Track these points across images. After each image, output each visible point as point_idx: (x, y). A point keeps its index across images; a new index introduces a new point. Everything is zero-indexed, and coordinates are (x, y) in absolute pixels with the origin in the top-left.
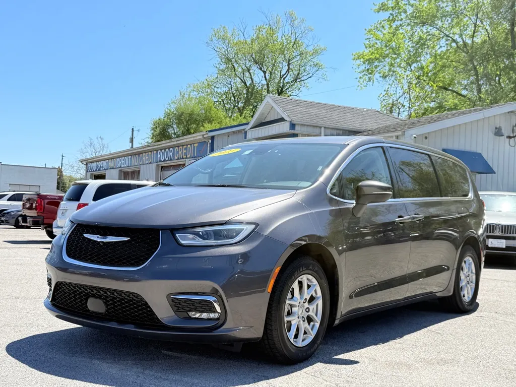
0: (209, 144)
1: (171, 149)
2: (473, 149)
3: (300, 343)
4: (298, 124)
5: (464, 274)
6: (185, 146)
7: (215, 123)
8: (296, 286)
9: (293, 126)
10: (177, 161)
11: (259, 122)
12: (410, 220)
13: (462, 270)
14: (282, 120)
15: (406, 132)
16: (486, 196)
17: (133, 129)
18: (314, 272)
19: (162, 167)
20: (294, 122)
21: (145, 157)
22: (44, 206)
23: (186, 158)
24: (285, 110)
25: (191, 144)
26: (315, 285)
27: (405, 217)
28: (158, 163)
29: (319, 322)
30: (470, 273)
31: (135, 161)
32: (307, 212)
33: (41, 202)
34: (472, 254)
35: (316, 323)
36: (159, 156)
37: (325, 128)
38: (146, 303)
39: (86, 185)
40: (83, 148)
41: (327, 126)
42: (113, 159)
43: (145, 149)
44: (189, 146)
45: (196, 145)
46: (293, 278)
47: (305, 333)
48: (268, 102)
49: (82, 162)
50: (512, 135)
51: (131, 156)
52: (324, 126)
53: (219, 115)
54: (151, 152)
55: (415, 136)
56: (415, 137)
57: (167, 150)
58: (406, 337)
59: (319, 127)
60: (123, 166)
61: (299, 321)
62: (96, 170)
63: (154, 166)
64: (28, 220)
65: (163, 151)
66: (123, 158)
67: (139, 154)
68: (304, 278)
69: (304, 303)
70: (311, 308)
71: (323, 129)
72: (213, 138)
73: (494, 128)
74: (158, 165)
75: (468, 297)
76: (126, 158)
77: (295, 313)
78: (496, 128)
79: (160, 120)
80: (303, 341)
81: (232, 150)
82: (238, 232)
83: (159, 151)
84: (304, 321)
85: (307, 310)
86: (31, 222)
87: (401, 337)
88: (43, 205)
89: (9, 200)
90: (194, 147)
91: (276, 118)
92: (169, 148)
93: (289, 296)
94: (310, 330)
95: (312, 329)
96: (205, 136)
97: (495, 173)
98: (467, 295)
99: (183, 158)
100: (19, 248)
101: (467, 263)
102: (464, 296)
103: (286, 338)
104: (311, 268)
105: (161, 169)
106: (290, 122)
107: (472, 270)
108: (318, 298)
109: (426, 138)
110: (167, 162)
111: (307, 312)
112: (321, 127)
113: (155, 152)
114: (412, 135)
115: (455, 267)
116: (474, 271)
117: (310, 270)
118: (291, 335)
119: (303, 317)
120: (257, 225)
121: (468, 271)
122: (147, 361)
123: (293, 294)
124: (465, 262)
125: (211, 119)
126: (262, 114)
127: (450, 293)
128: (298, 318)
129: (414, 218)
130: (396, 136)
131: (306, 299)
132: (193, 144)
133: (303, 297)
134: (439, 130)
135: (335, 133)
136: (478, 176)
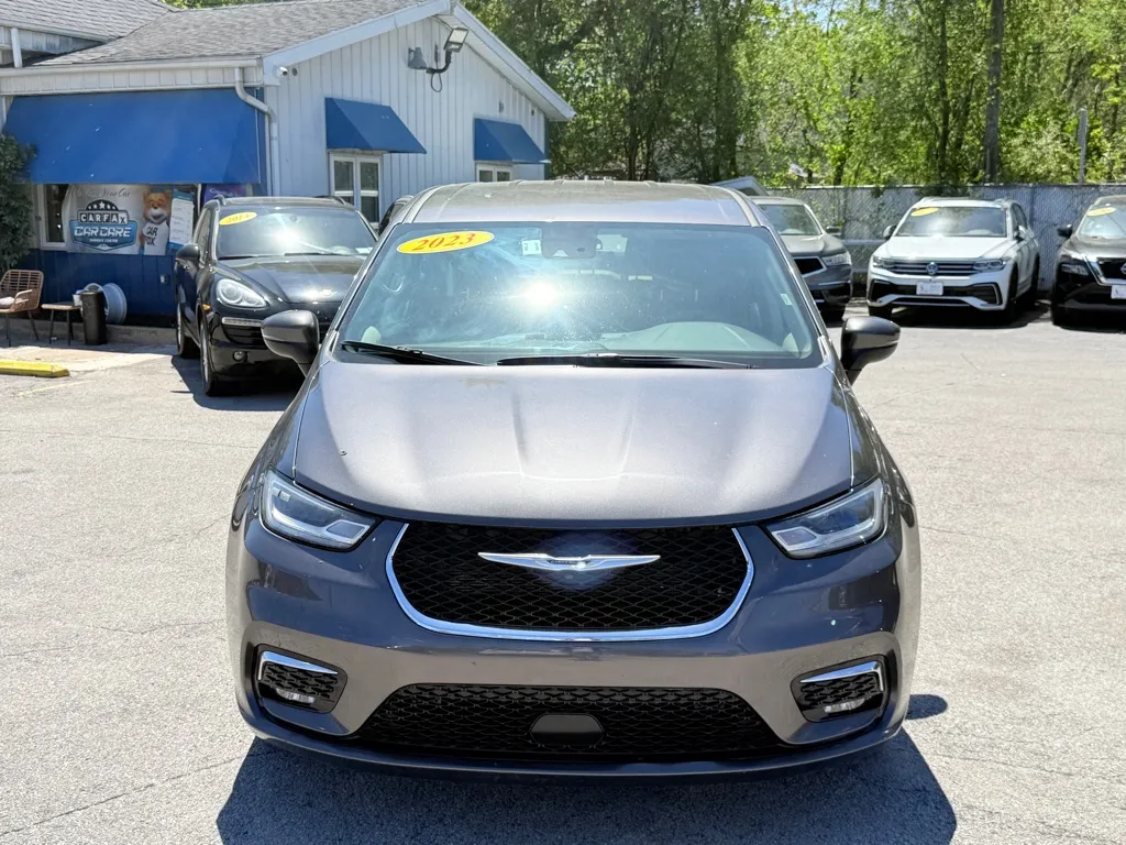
2: (376, 99)
15: (264, 60)
37: (20, 29)
41: (25, 26)
50: (435, 67)
52: (18, 24)
55: (285, 70)
56: (285, 73)
71: (14, 31)
73: (407, 51)
78: (410, 51)
97: (425, 152)
109: (295, 73)
112: (9, 28)
114: (276, 68)
120: (880, 477)
130: (240, 68)
134: (315, 58)
135: (42, 43)
136: (387, 156)
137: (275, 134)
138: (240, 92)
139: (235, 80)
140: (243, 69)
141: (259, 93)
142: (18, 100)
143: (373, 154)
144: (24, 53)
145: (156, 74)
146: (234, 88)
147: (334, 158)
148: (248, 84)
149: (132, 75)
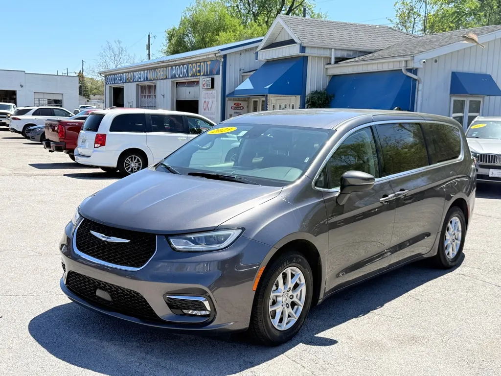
0: (221, 63)
1: (185, 66)
2: (484, 71)
3: (285, 327)
4: (308, 47)
5: (449, 234)
6: (199, 64)
7: (230, 32)
8: (280, 279)
9: (303, 49)
10: (191, 78)
11: (270, 42)
12: (395, 198)
13: (448, 231)
14: (292, 42)
15: (415, 58)
16: (491, 123)
17: (149, 36)
18: (298, 263)
19: (177, 83)
20: (305, 45)
21: (161, 73)
22: (65, 132)
23: (199, 76)
24: (295, 32)
25: (204, 62)
26: (299, 274)
27: (390, 196)
28: (173, 80)
29: (303, 306)
30: (456, 231)
31: (151, 75)
32: (292, 210)
33: (62, 128)
34: (459, 214)
35: (300, 307)
36: (174, 72)
37: (335, 49)
38: (145, 301)
39: (102, 116)
40: (102, 52)
41: (337, 48)
42: (130, 72)
43: (160, 65)
44: (202, 64)
45: (209, 63)
46: (277, 273)
47: (289, 316)
48: (278, 22)
49: (100, 74)
51: (147, 70)
52: (334, 47)
53: (233, 23)
54: (166, 67)
55: (425, 61)
56: (424, 62)
57: (181, 66)
58: (387, 305)
59: (329, 49)
60: (140, 80)
61: (284, 308)
62: (115, 82)
63: (169, 82)
64: (51, 145)
65: (178, 67)
66: (140, 72)
67: (155, 69)
68: (288, 271)
69: (288, 291)
70: (295, 295)
71: (333, 50)
72: (225, 56)
74: (173, 81)
75: (453, 254)
76: (142, 72)
77: (279, 302)
79: (174, 30)
80: (287, 324)
81: (229, 128)
82: (226, 237)
83: (174, 67)
84: (288, 307)
85: (291, 297)
86: (54, 147)
87: (382, 305)
88: (64, 130)
89: (34, 114)
90: (207, 65)
91: (287, 39)
92: (183, 65)
93: (274, 288)
94: (294, 314)
95: (295, 313)
96: (217, 55)
98: (451, 253)
99: (196, 76)
100: (45, 175)
101: (453, 223)
102: (448, 254)
103: (270, 325)
104: (294, 261)
105: (177, 85)
106: (301, 44)
107: (458, 227)
108: (302, 285)
109: (436, 61)
110: (182, 79)
111: (291, 299)
112: (331, 49)
113: (170, 68)
114: (421, 60)
115: (440, 230)
116: (460, 229)
117: (294, 262)
118: (275, 322)
119: (287, 304)
120: (243, 229)
121: (454, 230)
122: (150, 342)
123: (277, 286)
124: (451, 222)
125: (226, 27)
126: (273, 34)
127: (434, 252)
128: (282, 305)
129: (399, 195)
130: (405, 61)
131: (290, 288)
132: (207, 61)
133: (287, 287)
134: (449, 53)
135: (345, 54)
136: (487, 98)
137: (420, 88)
138: (404, 71)
139: (402, 66)
140: (406, 61)
141: (415, 71)
142: (334, 77)
143: (478, 97)
144: (336, 58)
145: (376, 65)
146: (401, 70)
147: (453, 98)
148: (408, 68)
149: (364, 66)
